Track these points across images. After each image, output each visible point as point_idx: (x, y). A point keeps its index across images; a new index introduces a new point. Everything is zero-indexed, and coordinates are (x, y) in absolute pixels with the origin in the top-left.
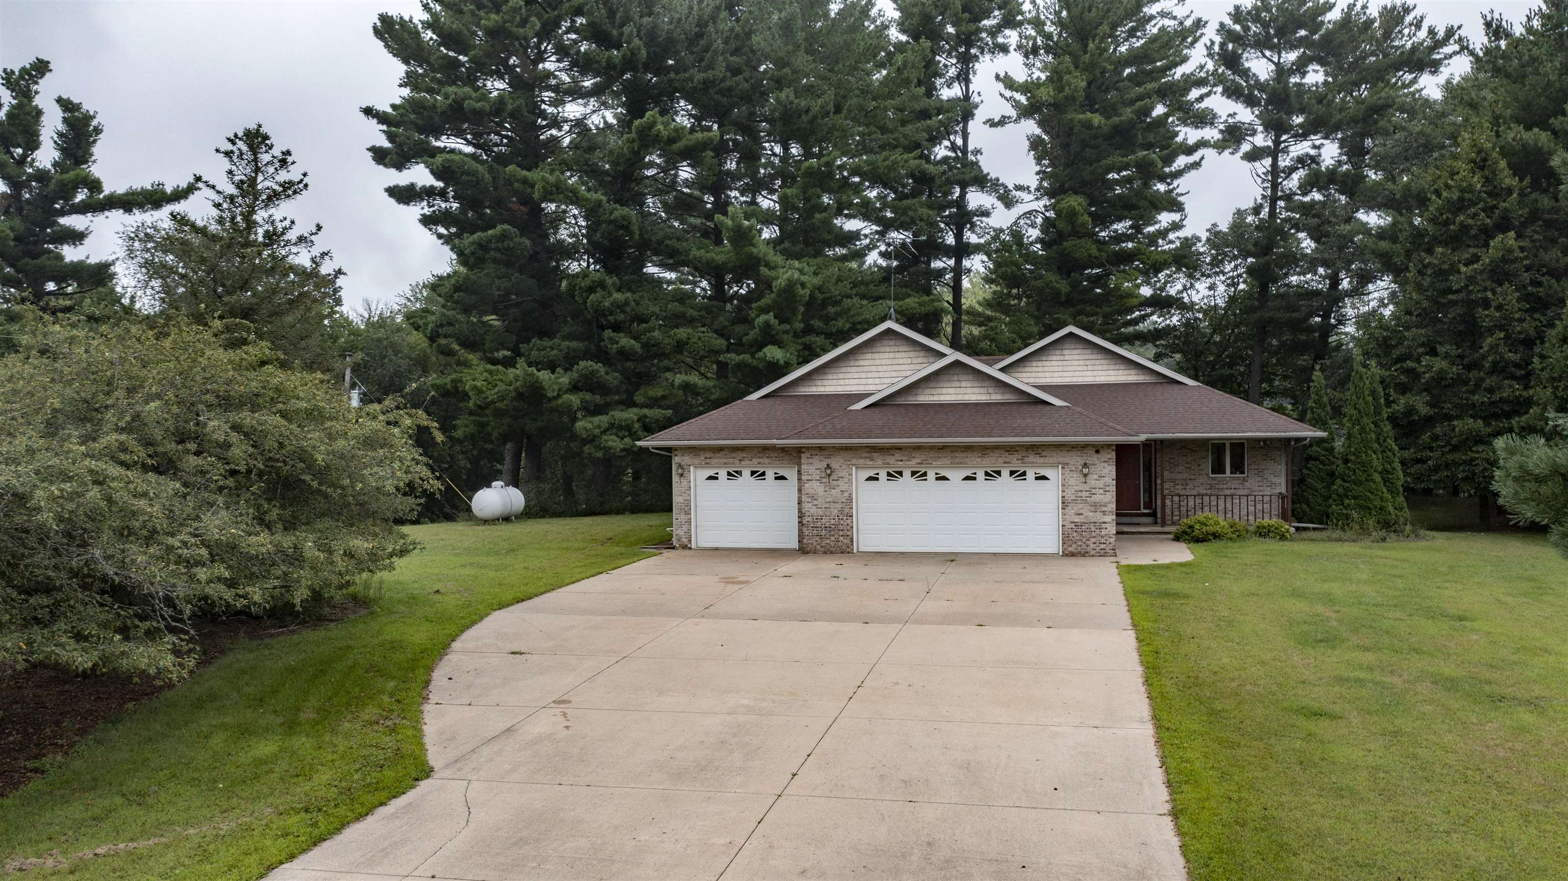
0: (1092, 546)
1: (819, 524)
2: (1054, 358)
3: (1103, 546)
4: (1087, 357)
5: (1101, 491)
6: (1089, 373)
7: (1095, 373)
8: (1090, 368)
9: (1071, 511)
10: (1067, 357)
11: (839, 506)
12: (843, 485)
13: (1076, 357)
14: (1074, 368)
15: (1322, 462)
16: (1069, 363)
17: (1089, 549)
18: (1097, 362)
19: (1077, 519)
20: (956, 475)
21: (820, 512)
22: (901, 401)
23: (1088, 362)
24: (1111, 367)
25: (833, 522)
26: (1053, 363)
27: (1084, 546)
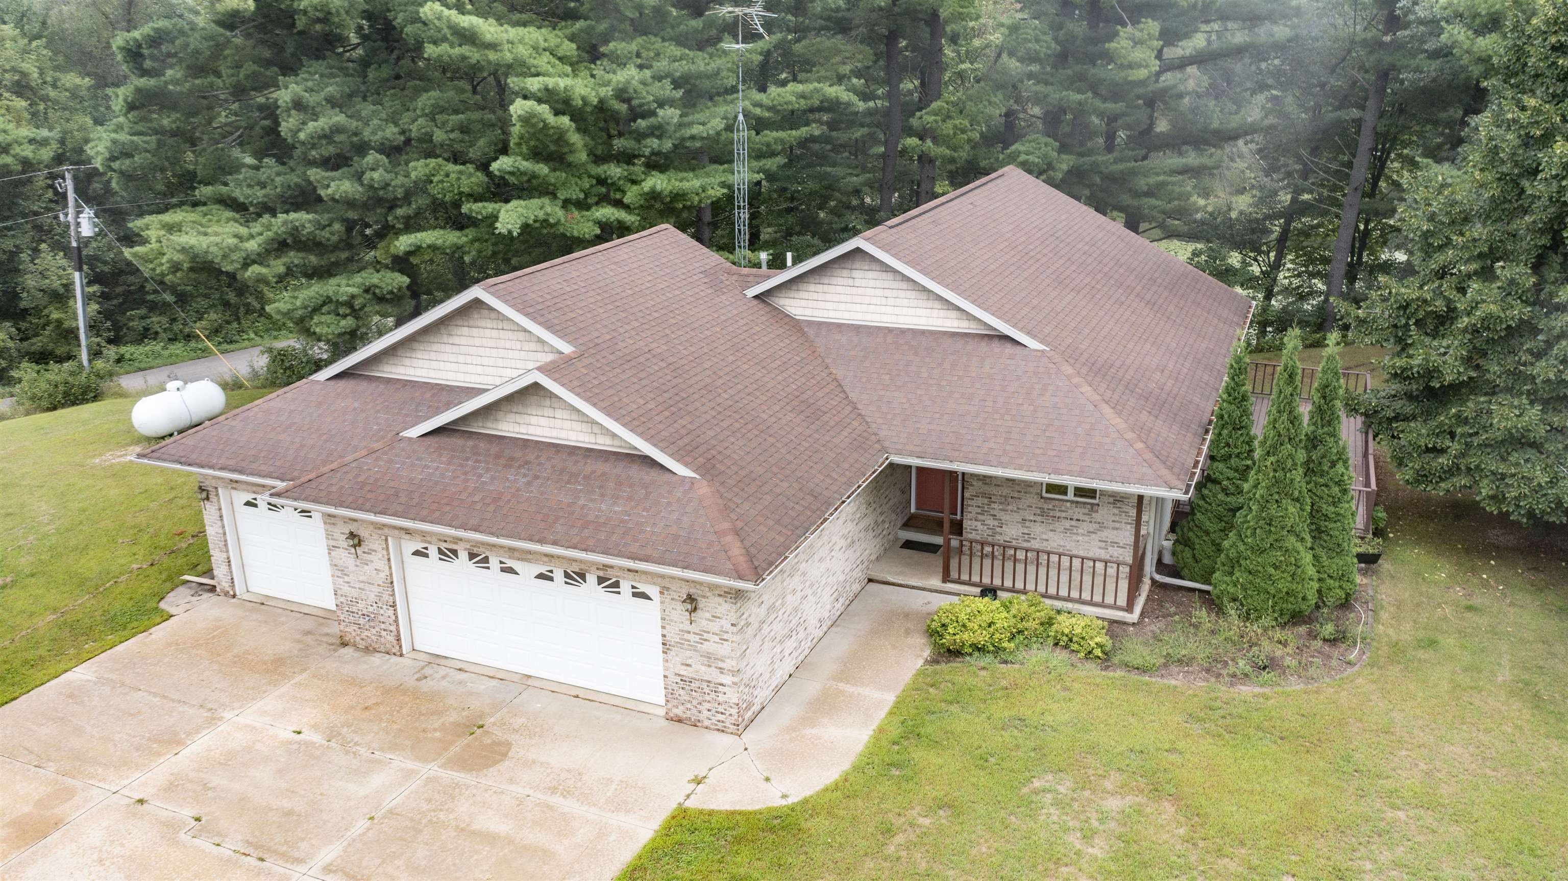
0: (706, 713)
1: (354, 609)
2: (839, 281)
3: (721, 717)
4: (887, 284)
5: (717, 638)
6: (890, 310)
7: (898, 310)
8: (891, 301)
9: (676, 656)
10: (858, 282)
11: (376, 589)
12: (377, 560)
13: (872, 283)
14: (866, 300)
15: (1225, 490)
16: (861, 291)
17: (701, 717)
18: (902, 294)
19: (684, 671)
20: (528, 570)
21: (355, 593)
22: (476, 427)
23: (888, 293)
24: (921, 303)
25: (371, 609)
26: (840, 289)
27: (694, 711)
